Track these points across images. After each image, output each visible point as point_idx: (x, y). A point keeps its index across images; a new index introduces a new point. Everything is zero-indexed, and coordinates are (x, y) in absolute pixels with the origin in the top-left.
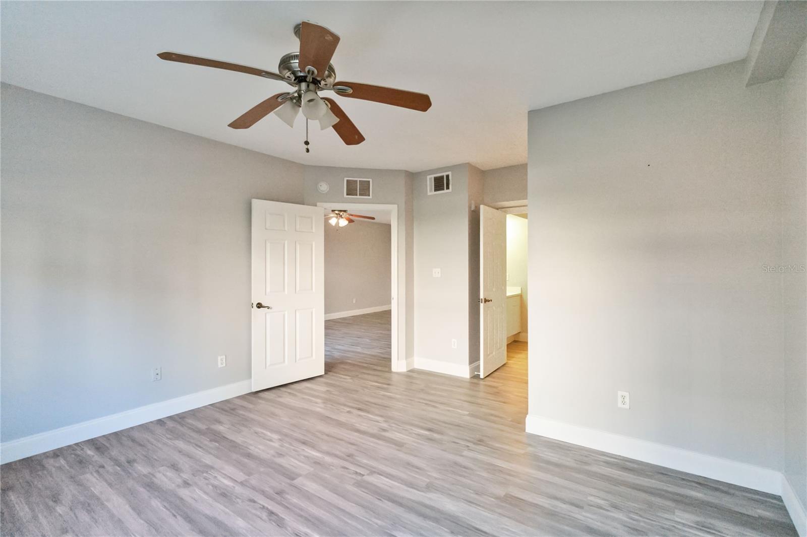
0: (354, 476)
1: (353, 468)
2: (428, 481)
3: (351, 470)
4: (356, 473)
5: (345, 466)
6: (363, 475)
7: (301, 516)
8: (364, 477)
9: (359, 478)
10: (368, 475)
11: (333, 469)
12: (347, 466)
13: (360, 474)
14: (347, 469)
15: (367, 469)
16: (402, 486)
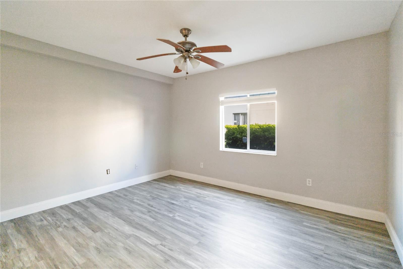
0: (166, 244)
1: (166, 250)
2: (127, 241)
3: (167, 248)
4: (164, 246)
5: (171, 251)
6: (161, 244)
7: (189, 226)
8: (160, 243)
9: (164, 243)
10: (158, 245)
11: (178, 249)
12: (169, 251)
13: (162, 246)
14: (170, 249)
15: (158, 249)
16: (142, 238)
